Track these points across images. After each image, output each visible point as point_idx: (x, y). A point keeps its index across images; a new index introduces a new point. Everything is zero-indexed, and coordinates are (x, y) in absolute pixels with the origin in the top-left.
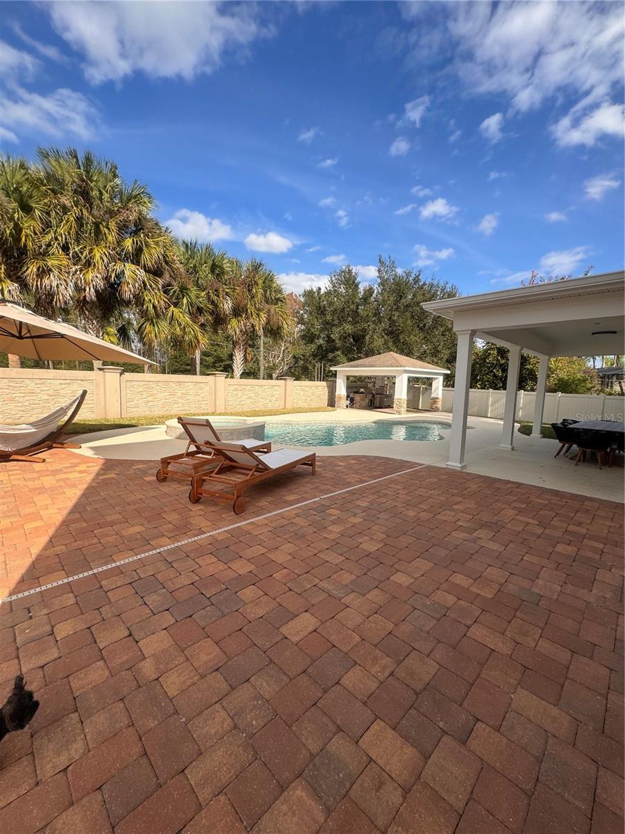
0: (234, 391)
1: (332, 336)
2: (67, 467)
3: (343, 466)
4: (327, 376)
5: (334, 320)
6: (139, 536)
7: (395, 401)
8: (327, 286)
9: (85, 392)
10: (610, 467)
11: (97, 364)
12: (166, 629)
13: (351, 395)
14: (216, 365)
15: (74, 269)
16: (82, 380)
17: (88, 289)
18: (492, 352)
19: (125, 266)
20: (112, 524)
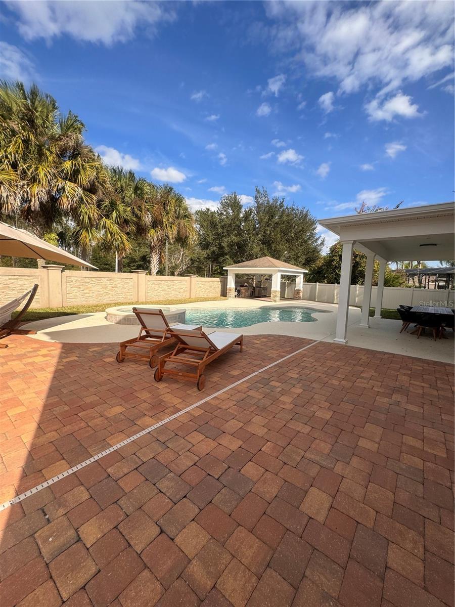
0: (152, 285)
1: (222, 244)
2: (31, 352)
3: (259, 344)
4: (214, 274)
5: (224, 233)
6: (123, 417)
7: (272, 293)
8: (219, 207)
9: (36, 287)
10: (440, 339)
11: (41, 262)
12: (193, 520)
13: (238, 288)
14: (130, 264)
15: (21, 184)
16: (28, 276)
17: (33, 201)
18: (335, 258)
19: (66, 183)
20: (92, 406)
